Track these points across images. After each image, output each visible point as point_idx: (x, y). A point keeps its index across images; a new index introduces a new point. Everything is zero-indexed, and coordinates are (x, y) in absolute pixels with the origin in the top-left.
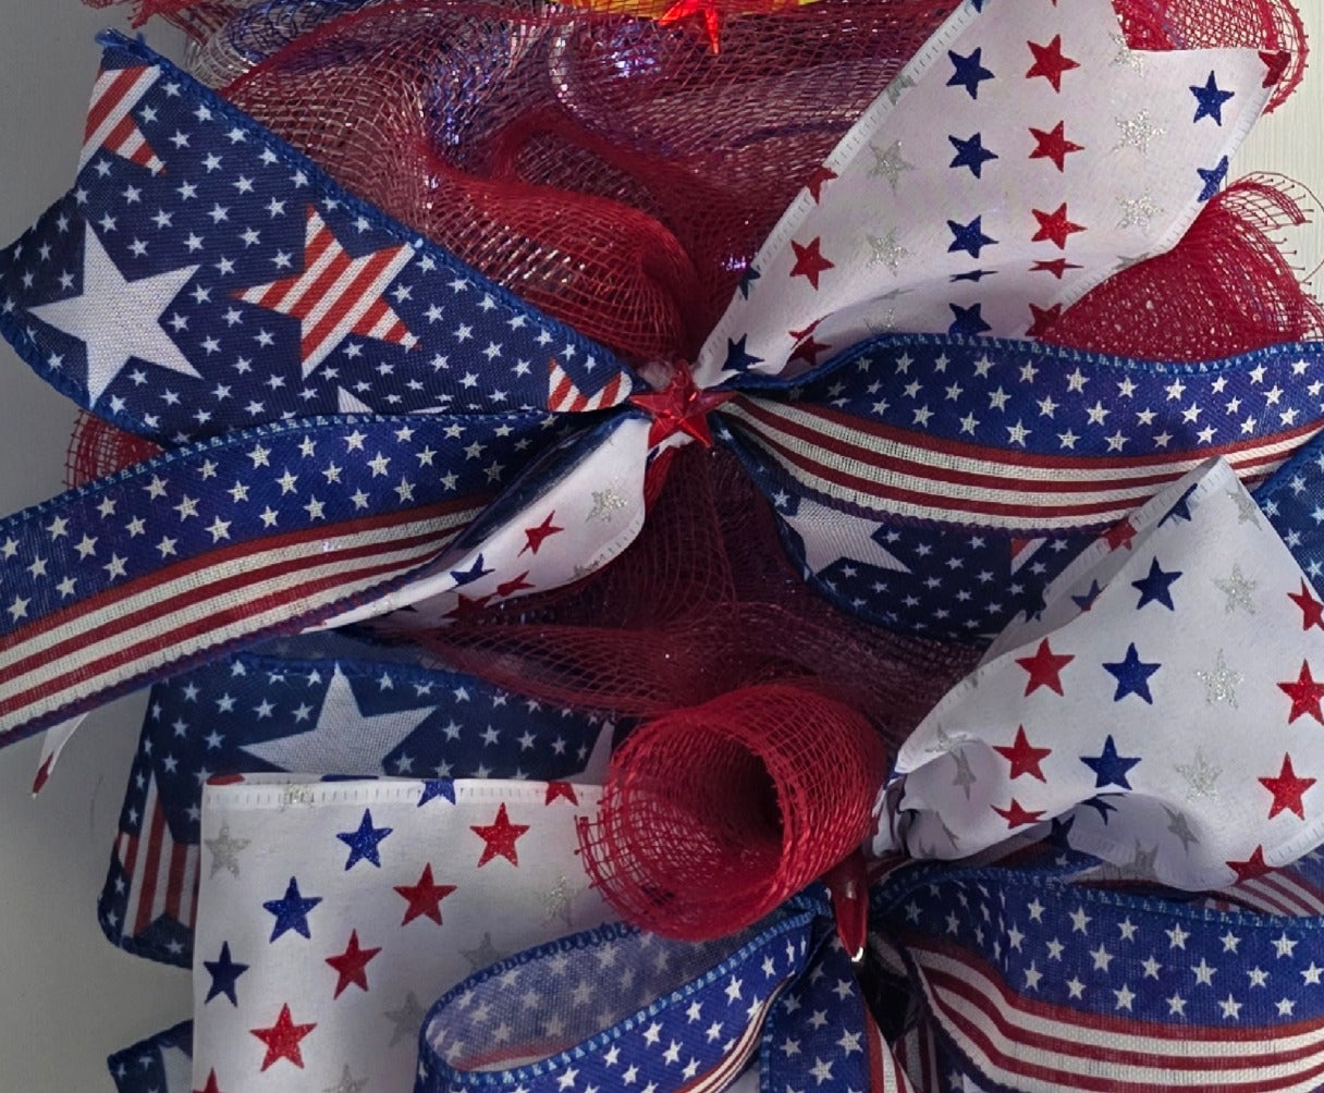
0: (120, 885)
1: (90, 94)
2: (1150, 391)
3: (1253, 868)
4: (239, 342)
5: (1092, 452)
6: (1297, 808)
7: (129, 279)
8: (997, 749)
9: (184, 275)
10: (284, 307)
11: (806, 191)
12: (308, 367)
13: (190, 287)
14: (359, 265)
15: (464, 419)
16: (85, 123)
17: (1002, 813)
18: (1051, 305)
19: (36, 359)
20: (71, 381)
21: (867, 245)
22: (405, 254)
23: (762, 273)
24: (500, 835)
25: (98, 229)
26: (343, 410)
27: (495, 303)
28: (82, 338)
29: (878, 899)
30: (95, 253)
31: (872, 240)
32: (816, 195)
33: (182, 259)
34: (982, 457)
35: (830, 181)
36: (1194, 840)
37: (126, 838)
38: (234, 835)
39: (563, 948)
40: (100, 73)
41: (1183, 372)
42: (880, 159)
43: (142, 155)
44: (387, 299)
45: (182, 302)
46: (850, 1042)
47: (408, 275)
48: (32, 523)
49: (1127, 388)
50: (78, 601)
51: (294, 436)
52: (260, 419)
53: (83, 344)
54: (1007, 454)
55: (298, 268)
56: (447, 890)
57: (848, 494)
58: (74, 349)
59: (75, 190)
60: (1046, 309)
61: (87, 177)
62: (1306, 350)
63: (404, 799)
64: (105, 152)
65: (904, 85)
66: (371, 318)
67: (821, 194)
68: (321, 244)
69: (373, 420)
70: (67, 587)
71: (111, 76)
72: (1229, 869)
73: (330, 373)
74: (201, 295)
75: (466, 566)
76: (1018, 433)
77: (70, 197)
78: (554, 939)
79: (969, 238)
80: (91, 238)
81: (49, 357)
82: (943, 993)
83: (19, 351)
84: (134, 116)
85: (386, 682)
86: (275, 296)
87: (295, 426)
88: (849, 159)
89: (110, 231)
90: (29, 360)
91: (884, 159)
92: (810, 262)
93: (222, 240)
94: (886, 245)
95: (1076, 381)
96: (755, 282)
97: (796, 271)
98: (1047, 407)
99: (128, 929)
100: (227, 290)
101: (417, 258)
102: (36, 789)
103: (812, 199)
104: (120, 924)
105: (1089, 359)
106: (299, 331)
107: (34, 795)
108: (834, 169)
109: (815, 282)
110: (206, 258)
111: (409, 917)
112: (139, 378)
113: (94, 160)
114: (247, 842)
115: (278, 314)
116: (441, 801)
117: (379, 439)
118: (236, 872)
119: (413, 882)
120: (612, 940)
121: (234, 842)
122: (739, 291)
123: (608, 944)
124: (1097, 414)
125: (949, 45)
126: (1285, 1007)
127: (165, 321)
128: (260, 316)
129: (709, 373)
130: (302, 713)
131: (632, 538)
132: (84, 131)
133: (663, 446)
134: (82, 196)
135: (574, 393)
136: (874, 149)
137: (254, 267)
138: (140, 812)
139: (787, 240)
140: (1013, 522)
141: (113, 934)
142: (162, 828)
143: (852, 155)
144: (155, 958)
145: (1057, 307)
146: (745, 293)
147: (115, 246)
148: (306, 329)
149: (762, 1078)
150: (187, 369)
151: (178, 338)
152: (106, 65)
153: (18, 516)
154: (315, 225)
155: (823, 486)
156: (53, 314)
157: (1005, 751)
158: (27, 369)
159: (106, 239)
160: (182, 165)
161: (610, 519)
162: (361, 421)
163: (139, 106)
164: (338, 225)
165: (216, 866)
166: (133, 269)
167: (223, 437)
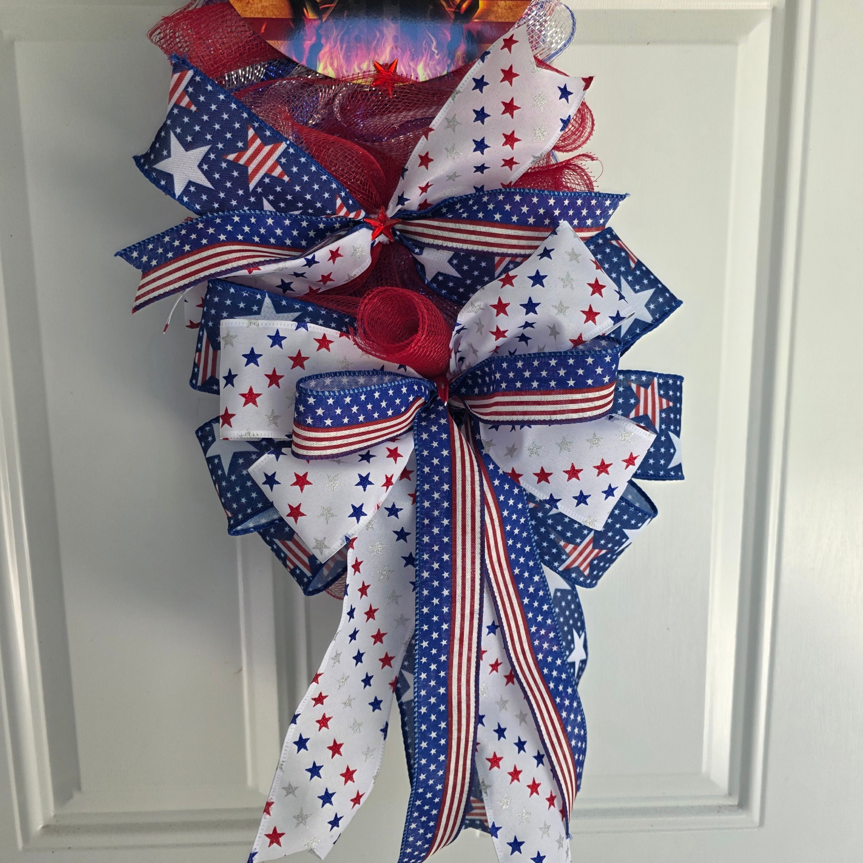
0: (196, 370)
1: (170, 85)
2: (543, 201)
3: (578, 341)
4: (226, 175)
5: (522, 224)
6: (594, 321)
7: (187, 150)
8: (491, 306)
9: (206, 149)
10: (242, 162)
11: (424, 136)
12: (252, 186)
13: (208, 153)
14: (267, 148)
15: (307, 218)
16: (169, 96)
17: (492, 333)
18: (508, 183)
19: (156, 182)
20: (169, 189)
21: (445, 151)
22: (283, 146)
23: (409, 169)
24: (324, 343)
25: (175, 133)
26: (265, 209)
27: (316, 169)
28: (172, 173)
29: (451, 387)
30: (174, 141)
31: (446, 149)
32: (427, 137)
33: (205, 143)
34: (485, 225)
35: (432, 132)
36: (558, 333)
37: (197, 354)
38: (231, 334)
39: (346, 374)
40: (172, 76)
41: (554, 195)
42: (449, 122)
43: (189, 105)
44: (278, 162)
45: (205, 159)
46: (443, 421)
47: (285, 153)
48: (158, 239)
49: (535, 200)
50: (174, 259)
51: (248, 215)
52: (236, 208)
53: (172, 175)
54: (495, 224)
55: (246, 148)
56: (306, 358)
57: (439, 242)
58: (169, 178)
59: (166, 121)
60: (506, 184)
61: (170, 115)
62: (596, 195)
63: (290, 327)
64: (176, 105)
65: (457, 94)
66: (273, 168)
67: (429, 137)
68: (253, 140)
69: (276, 214)
70: (170, 255)
71: (177, 76)
72: (570, 342)
73: (259, 190)
74: (212, 156)
75: (310, 257)
76: (497, 217)
77: (165, 124)
78: (344, 370)
79: (481, 146)
80: (172, 136)
81: (161, 181)
82: (474, 409)
83: (150, 180)
84: (185, 91)
85: (284, 303)
86: (239, 158)
87: (248, 212)
88: (438, 124)
89: (179, 133)
90: (153, 183)
91: (451, 122)
92: (425, 160)
93: (218, 136)
94: (451, 150)
95: (518, 198)
96: (407, 173)
97: (421, 165)
98: (508, 207)
99: (199, 384)
100: (221, 155)
101: (288, 148)
102: (165, 330)
103: (425, 139)
104: (196, 382)
105: (522, 191)
106: (247, 171)
107: (164, 333)
108: (433, 128)
110: (213, 142)
111: (293, 367)
112: (192, 189)
113: (172, 109)
114: (236, 336)
115: (240, 165)
116: (302, 330)
117: (278, 223)
118: (232, 345)
119: (295, 355)
120: (363, 375)
121: (232, 336)
122: (401, 178)
123: (362, 377)
124: (525, 209)
125: (473, 76)
126: (590, 382)
127: (200, 166)
128: (233, 165)
129: (392, 210)
130: (255, 308)
131: (367, 267)
132: (168, 99)
133: (377, 240)
134: (169, 122)
135: (345, 210)
136: (447, 119)
137: (231, 147)
138: (201, 343)
139: (417, 155)
140: (495, 250)
141: (194, 386)
142: (209, 346)
143: (439, 122)
144: (209, 392)
145: (510, 183)
146: (403, 178)
147: (181, 138)
148: (250, 170)
149: (415, 435)
150: (209, 185)
151: (205, 173)
152: (174, 72)
153: (153, 237)
154: (251, 133)
155: (431, 241)
156: (161, 166)
157: (494, 306)
158: (153, 185)
159: (178, 136)
160: (203, 108)
161: (359, 258)
162: (272, 214)
163: (187, 87)
164: (259, 132)
165: (226, 344)
166: (188, 147)
167: (223, 212)
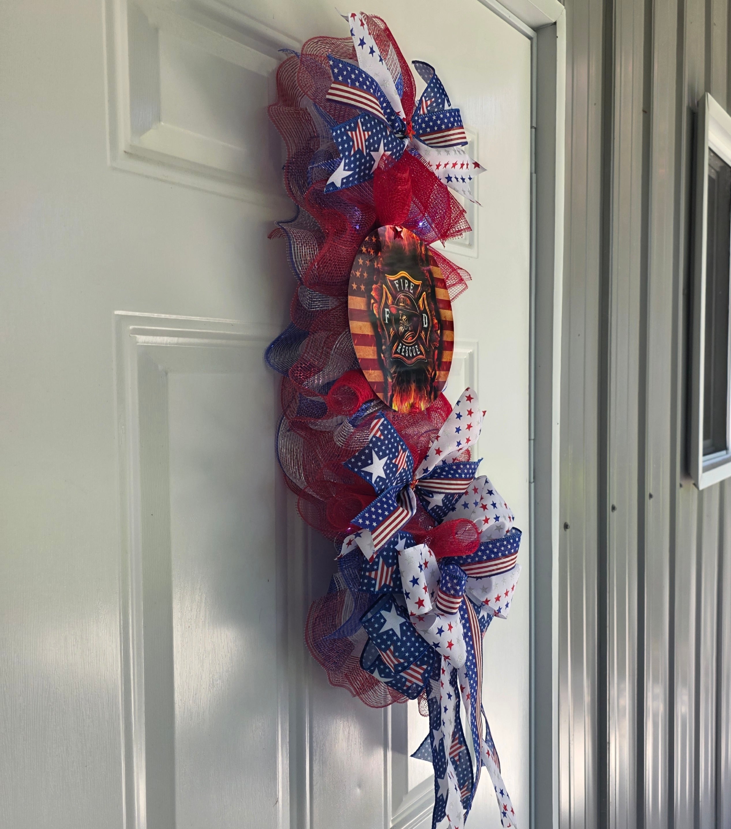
109: (439, 455)
